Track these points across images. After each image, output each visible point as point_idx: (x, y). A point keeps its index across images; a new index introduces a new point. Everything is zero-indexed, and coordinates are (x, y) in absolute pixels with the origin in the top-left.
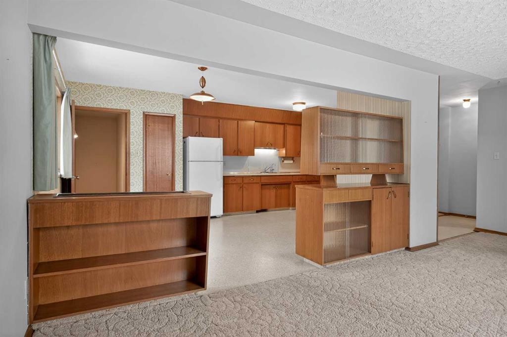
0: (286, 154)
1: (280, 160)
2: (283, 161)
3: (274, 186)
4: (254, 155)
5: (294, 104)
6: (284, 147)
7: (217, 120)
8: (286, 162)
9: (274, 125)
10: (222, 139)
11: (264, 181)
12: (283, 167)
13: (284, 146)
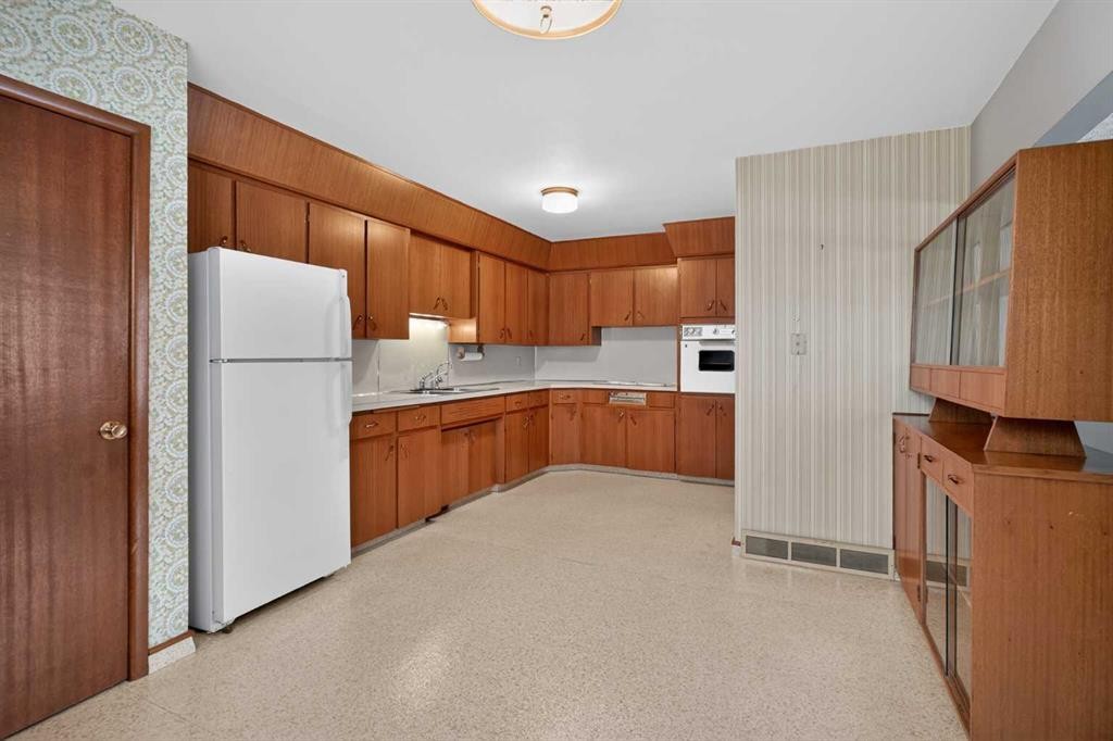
0: (478, 335)
1: (453, 355)
2: (462, 357)
3: (466, 430)
4: (408, 338)
5: (545, 192)
6: (471, 317)
7: (303, 202)
8: (469, 357)
9: (452, 249)
10: (344, 272)
11: (449, 417)
12: (458, 373)
13: (472, 313)
